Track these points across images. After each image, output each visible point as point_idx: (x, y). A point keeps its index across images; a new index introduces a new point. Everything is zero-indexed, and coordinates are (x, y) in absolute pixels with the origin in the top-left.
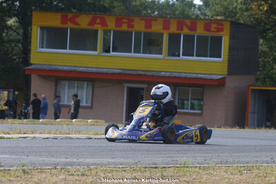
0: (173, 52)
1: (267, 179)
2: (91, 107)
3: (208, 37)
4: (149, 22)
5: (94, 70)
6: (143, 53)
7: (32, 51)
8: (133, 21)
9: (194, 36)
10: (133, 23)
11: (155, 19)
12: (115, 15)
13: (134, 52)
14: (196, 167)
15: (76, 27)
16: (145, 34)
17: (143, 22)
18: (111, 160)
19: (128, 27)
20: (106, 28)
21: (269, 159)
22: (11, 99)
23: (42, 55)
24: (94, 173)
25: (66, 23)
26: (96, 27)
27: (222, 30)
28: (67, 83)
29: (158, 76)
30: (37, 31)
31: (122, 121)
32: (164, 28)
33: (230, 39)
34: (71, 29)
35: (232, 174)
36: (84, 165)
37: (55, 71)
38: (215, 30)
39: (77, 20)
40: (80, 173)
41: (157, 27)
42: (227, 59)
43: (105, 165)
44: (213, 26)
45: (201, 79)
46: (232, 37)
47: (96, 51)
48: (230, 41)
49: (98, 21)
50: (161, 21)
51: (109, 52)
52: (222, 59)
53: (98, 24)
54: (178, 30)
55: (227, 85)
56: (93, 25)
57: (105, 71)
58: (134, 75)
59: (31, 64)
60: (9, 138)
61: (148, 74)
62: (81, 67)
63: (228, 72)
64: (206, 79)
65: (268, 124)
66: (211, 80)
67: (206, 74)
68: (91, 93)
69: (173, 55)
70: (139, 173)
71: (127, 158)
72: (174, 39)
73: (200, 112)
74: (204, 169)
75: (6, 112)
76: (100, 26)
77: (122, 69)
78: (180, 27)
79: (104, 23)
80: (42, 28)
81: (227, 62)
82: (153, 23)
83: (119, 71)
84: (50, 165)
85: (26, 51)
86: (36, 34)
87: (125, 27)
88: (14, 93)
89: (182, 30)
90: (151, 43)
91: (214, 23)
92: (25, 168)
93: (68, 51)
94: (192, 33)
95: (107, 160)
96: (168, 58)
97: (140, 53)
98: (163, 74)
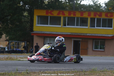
0: (92, 26)
3: (107, 19)
4: (82, 13)
5: (60, 33)
6: (80, 26)
7: (34, 26)
8: (75, 13)
9: (101, 19)
12: (68, 11)
13: (76, 26)
14: (99, 71)
15: (52, 15)
18: (64, 68)
19: (74, 15)
20: (64, 16)
22: (26, 45)
23: (38, 27)
25: (48, 14)
26: (61, 15)
27: (112, 16)
28: (48, 39)
29: (86, 36)
30: (36, 17)
32: (88, 16)
34: (50, 17)
36: (52, 70)
37: (43, 34)
39: (53, 13)
41: (85, 15)
43: (61, 70)
44: (109, 15)
45: (104, 36)
47: (60, 25)
49: (61, 13)
51: (66, 26)
52: (112, 28)
56: (59, 15)
57: (64, 33)
58: (76, 35)
59: (34, 31)
60: (23, 60)
62: (54, 32)
64: (106, 37)
66: (108, 37)
67: (106, 34)
69: (92, 27)
71: (71, 67)
72: (93, 20)
73: (103, 50)
74: (102, 71)
75: (24, 51)
76: (62, 15)
78: (95, 15)
79: (64, 14)
80: (38, 16)
82: (84, 13)
83: (70, 34)
84: (39, 70)
85: (32, 26)
86: (36, 19)
87: (72, 16)
88: (27, 43)
89: (96, 16)
90: (83, 22)
91: (110, 13)
92: (28, 71)
93: (49, 25)
94: (100, 17)
95: (62, 68)
96: (90, 28)
97: (78, 26)
98: (88, 34)
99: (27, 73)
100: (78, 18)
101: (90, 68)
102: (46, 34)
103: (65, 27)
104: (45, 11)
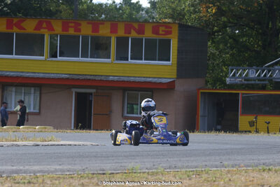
0: (122, 56)
1: (216, 183)
2: (39, 114)
3: (156, 40)
4: (96, 25)
5: (41, 75)
6: (91, 57)
8: (80, 25)
9: (142, 39)
10: (80, 27)
11: (103, 22)
12: (61, 19)
13: (82, 57)
14: (144, 173)
15: (22, 31)
16: (92, 37)
17: (90, 26)
18: (58, 167)
19: (75, 31)
20: (52, 33)
21: (218, 163)
24: (40, 180)
25: (12, 28)
26: (43, 31)
27: (170, 33)
28: (14, 89)
29: (106, 81)
31: (71, 126)
32: (111, 32)
33: (178, 41)
34: (17, 34)
35: (181, 179)
36: (30, 173)
37: (1, 77)
38: (163, 33)
39: (23, 25)
40: (26, 181)
41: (104, 31)
42: (176, 62)
43: (52, 172)
44: (161, 29)
45: (150, 82)
46: (180, 40)
47: (43, 56)
48: (178, 44)
49: (44, 25)
50: (108, 25)
52: (171, 62)
53: (45, 28)
54: (125, 33)
55: (176, 87)
56: (39, 30)
57: (52, 76)
58: (82, 80)
61: (97, 78)
62: (28, 72)
63: (177, 75)
64: (155, 83)
65: (219, 127)
66: (161, 83)
67: (154, 78)
68: (39, 99)
69: (121, 59)
70: (87, 180)
71: (75, 164)
72: (122, 43)
76: (46, 30)
77: (70, 74)
78: (128, 31)
79: (50, 28)
81: (176, 65)
82: (101, 26)
83: (67, 76)
87: (71, 32)
89: (130, 33)
90: (99, 47)
91: (163, 26)
93: (14, 56)
94: (140, 36)
95: (55, 167)
96: (116, 62)
97: (87, 57)
98: (111, 78)
100: (85, 38)
101: (122, 165)
102: (7, 77)
103: (54, 59)
104: (4, 21)
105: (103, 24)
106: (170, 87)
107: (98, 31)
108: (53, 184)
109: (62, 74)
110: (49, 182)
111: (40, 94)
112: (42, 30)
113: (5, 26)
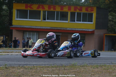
0: (73, 20)
3: (87, 13)
5: (39, 27)
6: (60, 20)
7: (13, 20)
8: (55, 7)
10: (55, 8)
12: (48, 4)
13: (56, 20)
14: (79, 66)
15: (32, 9)
17: (60, 7)
18: (43, 63)
19: (53, 9)
20: (44, 10)
21: (110, 63)
22: (4, 40)
23: (17, 21)
24: (35, 68)
25: (28, 8)
27: (93, 10)
28: (28, 33)
30: (15, 11)
32: (68, 10)
33: (96, 14)
34: (29, 11)
36: (32, 65)
37: (23, 28)
39: (32, 7)
40: (30, 68)
41: (66, 9)
42: (95, 23)
43: (41, 65)
44: (89, 9)
45: (84, 31)
46: (97, 14)
47: (40, 19)
48: (96, 15)
49: (41, 7)
50: (67, 7)
51: (45, 20)
52: (93, 23)
54: (74, 10)
55: (95, 33)
56: (39, 9)
57: (44, 28)
58: (56, 29)
59: (12, 25)
60: (2, 55)
61: (62, 29)
62: (34, 26)
63: (96, 28)
64: (86, 31)
65: (113, 50)
66: (89, 31)
67: (86, 29)
68: (38, 37)
70: (55, 68)
71: (50, 62)
72: (73, 14)
73: (84, 45)
74: (82, 66)
75: (2, 45)
76: (41, 9)
79: (43, 8)
80: (18, 10)
82: (64, 7)
83: (50, 28)
84: (17, 65)
85: (11, 20)
86: (15, 13)
87: (52, 10)
88: (6, 37)
89: (76, 10)
90: (63, 16)
91: (90, 8)
92: (7, 66)
93: (28, 20)
94: (80, 12)
96: (70, 22)
97: (58, 20)
98: (68, 29)
99: (6, 68)
100: (58, 12)
101: (70, 63)
102: (25, 28)
104: (24, 5)
105: (65, 6)
106: (92, 33)
107: (63, 9)
108: (41, 70)
109: (48, 27)
110: (39, 69)
111: (39, 35)
112: (40, 9)
113: (24, 7)
